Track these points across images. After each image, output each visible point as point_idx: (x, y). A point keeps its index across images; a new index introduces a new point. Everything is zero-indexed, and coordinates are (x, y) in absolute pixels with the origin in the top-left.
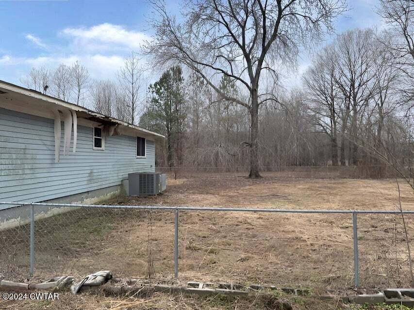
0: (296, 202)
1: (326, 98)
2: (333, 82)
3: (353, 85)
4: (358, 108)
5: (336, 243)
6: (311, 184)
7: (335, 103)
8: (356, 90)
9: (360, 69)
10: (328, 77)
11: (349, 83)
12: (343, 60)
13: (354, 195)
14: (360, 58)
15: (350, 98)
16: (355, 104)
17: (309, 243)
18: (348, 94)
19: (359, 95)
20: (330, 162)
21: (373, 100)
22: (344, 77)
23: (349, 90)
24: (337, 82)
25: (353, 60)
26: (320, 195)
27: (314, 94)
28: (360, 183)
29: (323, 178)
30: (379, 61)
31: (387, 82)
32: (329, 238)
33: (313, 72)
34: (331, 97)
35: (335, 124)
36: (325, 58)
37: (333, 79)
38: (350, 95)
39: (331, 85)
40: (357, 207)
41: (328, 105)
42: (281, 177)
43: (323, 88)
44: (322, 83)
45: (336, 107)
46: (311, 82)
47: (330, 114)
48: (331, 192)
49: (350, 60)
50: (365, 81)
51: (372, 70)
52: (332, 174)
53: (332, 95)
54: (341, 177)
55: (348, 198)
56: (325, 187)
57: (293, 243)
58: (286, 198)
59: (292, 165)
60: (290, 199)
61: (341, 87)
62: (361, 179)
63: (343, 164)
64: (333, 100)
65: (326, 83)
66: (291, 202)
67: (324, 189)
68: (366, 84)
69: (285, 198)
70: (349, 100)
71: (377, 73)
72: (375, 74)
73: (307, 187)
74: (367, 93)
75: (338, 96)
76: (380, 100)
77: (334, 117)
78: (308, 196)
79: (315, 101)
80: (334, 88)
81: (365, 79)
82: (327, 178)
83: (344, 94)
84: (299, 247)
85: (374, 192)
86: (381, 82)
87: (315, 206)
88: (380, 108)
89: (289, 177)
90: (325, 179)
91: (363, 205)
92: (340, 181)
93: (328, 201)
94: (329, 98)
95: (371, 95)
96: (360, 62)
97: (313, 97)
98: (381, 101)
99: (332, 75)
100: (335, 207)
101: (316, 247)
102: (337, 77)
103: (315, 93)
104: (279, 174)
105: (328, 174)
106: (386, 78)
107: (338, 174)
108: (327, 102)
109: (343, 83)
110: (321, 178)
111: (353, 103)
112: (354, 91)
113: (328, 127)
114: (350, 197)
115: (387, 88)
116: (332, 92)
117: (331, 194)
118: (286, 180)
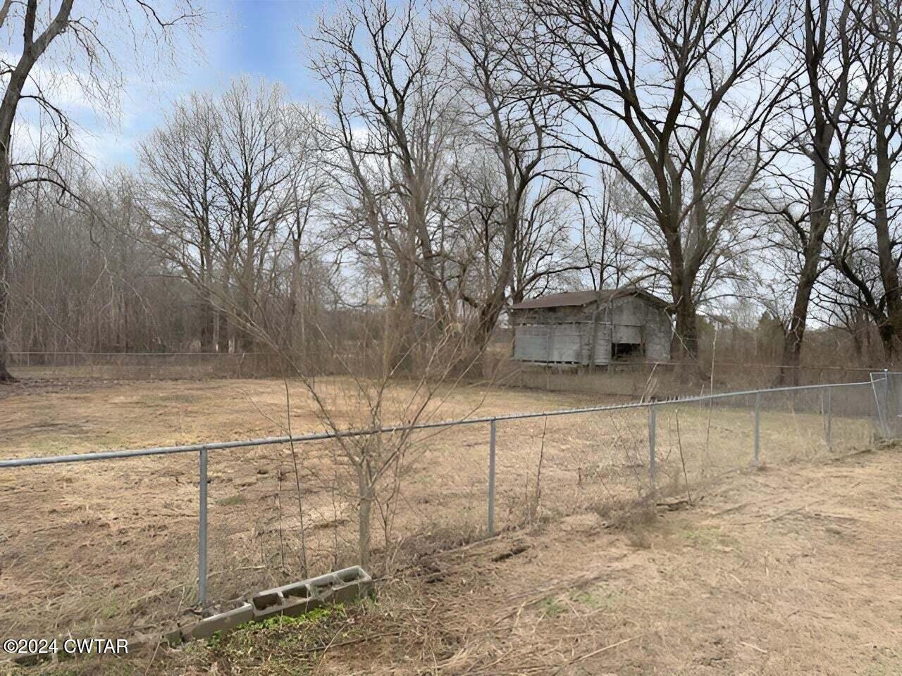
0: (100, 437)
1: (192, 203)
2: (207, 171)
3: (247, 186)
4: (257, 235)
5: (179, 519)
6: (145, 392)
7: (210, 217)
8: (253, 198)
9: (261, 157)
10: (197, 157)
11: (240, 182)
12: (229, 130)
13: (237, 412)
14: (262, 133)
15: (241, 212)
16: (251, 227)
17: (114, 529)
18: (239, 203)
19: (258, 209)
20: (197, 344)
21: (284, 222)
22: (229, 165)
23: (240, 195)
24: (216, 173)
25: (248, 133)
26: (161, 417)
27: (164, 190)
28: (252, 385)
29: (176, 380)
30: (296, 149)
31: (309, 192)
32: (165, 511)
33: (164, 139)
34: (201, 204)
35: (209, 262)
36: (190, 114)
37: (208, 166)
38: (242, 206)
39: (203, 176)
40: (237, 436)
41: (194, 220)
42: (71, 379)
43: (185, 179)
44: (184, 169)
45: (213, 226)
46: (158, 161)
47: (200, 240)
48: (189, 409)
49: (242, 134)
50: (270, 182)
51: (284, 164)
52: (200, 369)
53: (205, 198)
54: (214, 376)
55: (222, 419)
56: (177, 398)
57: (71, 538)
58: (76, 430)
59: (106, 349)
60: (87, 432)
61: (224, 184)
62: (256, 378)
63: (224, 348)
64: (206, 210)
65: (192, 169)
66: (88, 439)
67: (174, 404)
68: (272, 188)
69: (73, 429)
70: (240, 216)
71: (293, 172)
72: (289, 174)
73: (135, 399)
74: (273, 206)
75: (218, 204)
76: (296, 225)
77: (208, 246)
78: (135, 421)
79: (165, 204)
80: (209, 182)
81: (271, 179)
82: (186, 379)
83: (230, 202)
84: (87, 543)
85: (276, 405)
86: (300, 192)
87: (146, 443)
88: (297, 243)
89: (96, 379)
90: (180, 382)
91: (251, 430)
92: (213, 384)
93: (178, 430)
94: (197, 204)
95: (280, 214)
96: (262, 142)
97: (163, 196)
98: (298, 227)
99: (206, 155)
100: (191, 441)
101: (131, 536)
102: (217, 162)
103: (166, 188)
104: (67, 372)
105: (190, 369)
106: (308, 184)
107: (210, 369)
108: (194, 212)
109: (228, 177)
110: (171, 379)
111: (246, 222)
112: (249, 199)
113: (194, 266)
114: (228, 416)
115: (309, 204)
116: (205, 191)
117: (187, 413)
118: (84, 386)
